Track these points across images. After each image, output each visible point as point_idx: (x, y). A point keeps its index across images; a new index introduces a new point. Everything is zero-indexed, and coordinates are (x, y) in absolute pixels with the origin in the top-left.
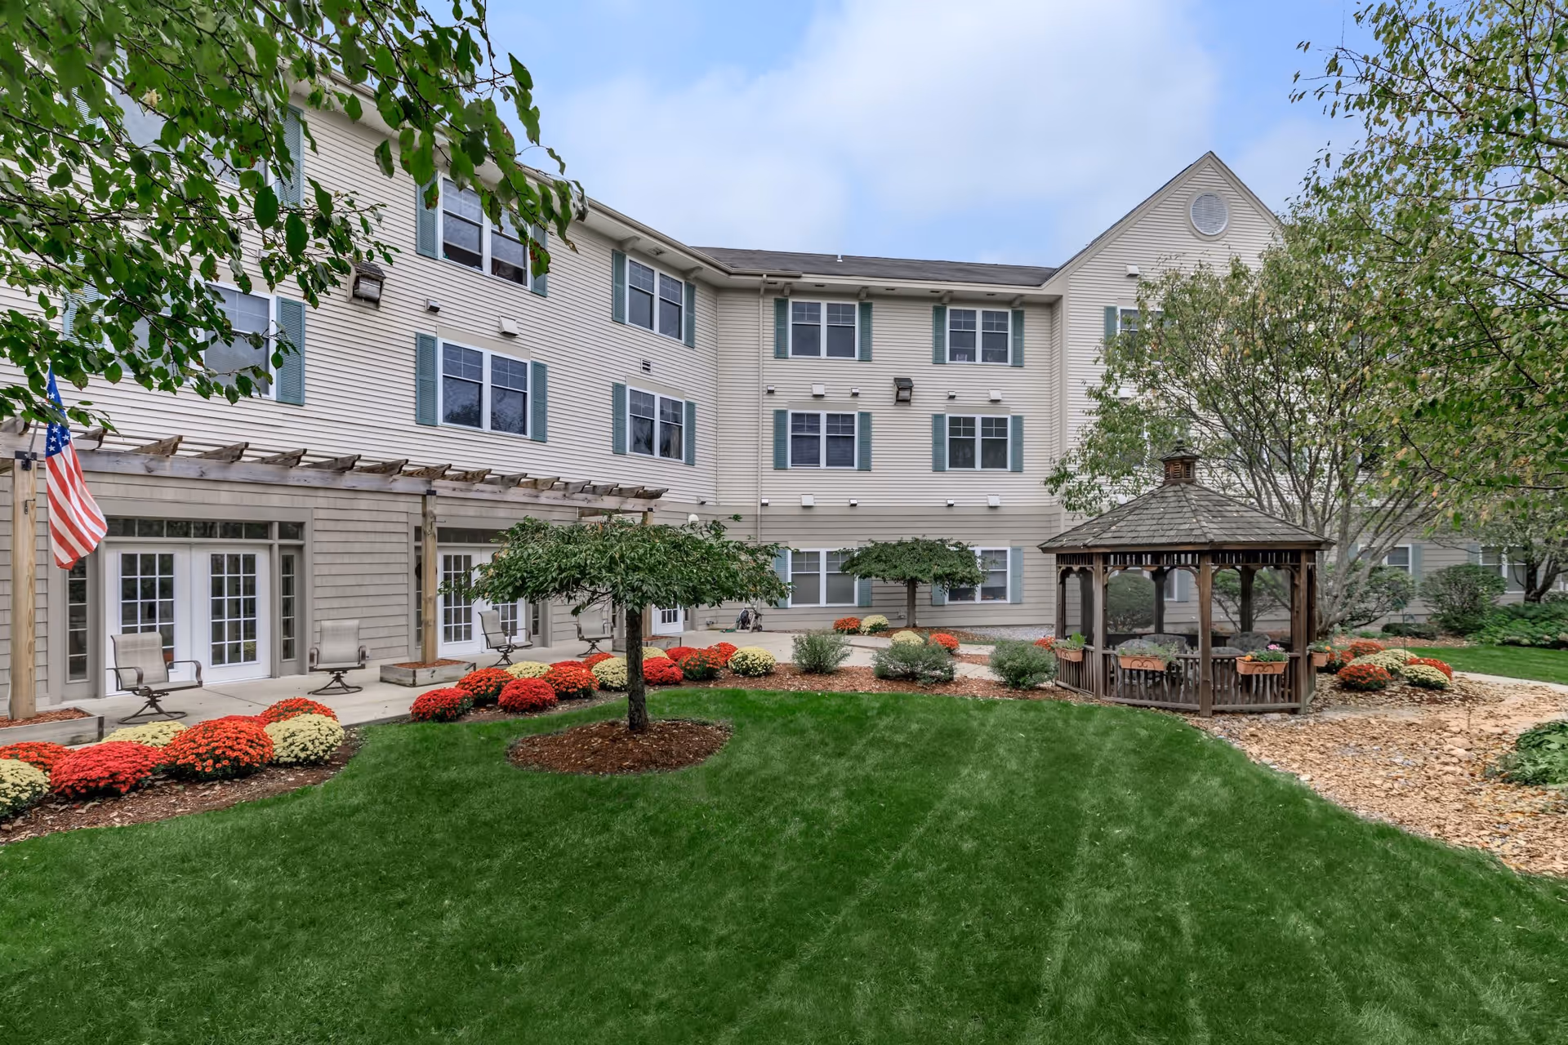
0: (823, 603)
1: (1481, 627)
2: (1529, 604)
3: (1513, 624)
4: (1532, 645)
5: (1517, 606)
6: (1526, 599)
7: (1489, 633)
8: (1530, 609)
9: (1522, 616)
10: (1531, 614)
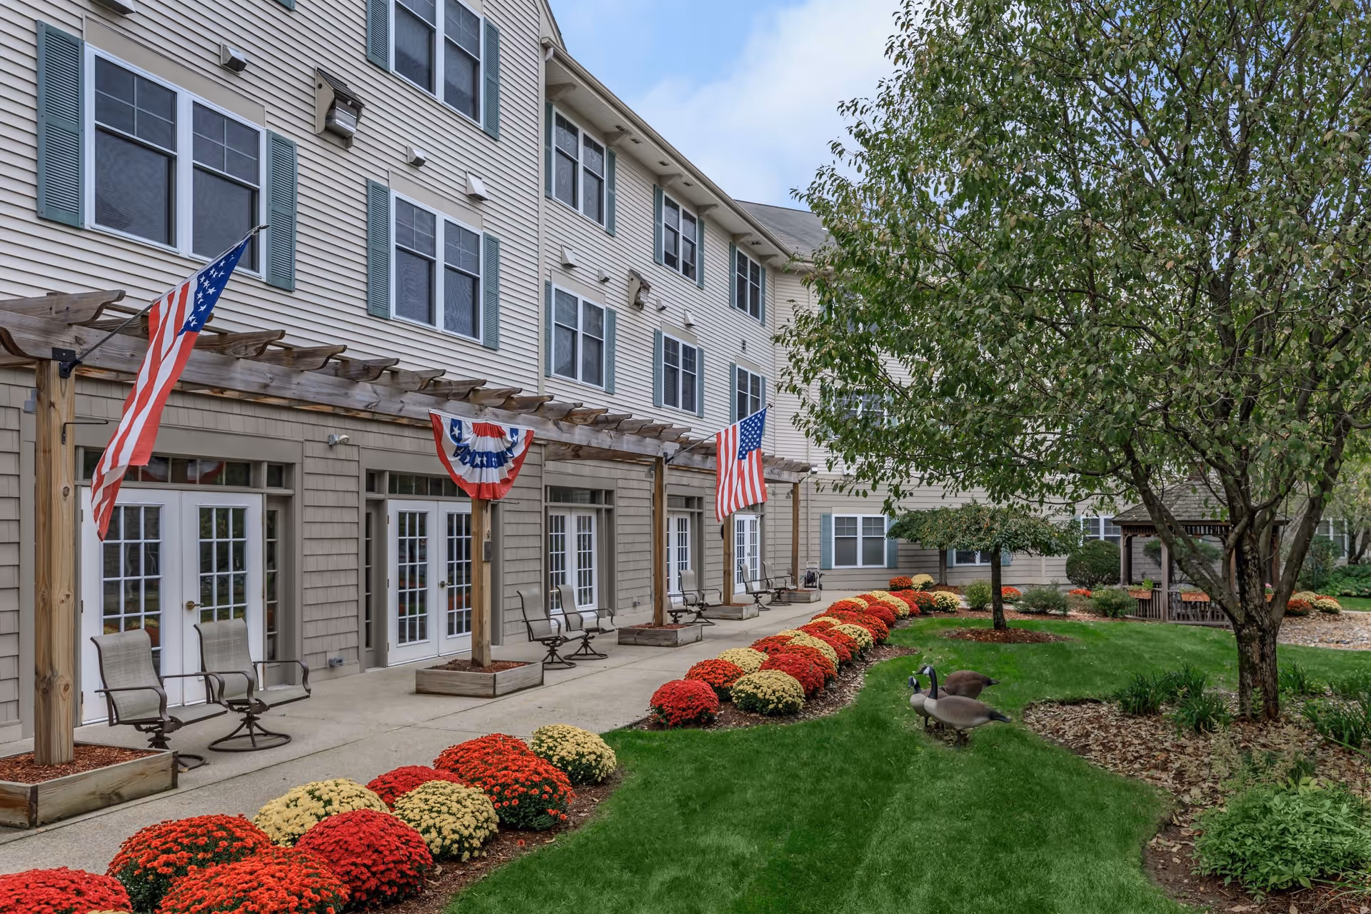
0: (860, 564)
1: (1327, 583)
2: (1352, 566)
3: (1345, 580)
4: (1358, 596)
5: (1344, 568)
6: (1349, 563)
7: (1332, 588)
8: (1353, 569)
9: (1349, 575)
10: (1355, 573)
